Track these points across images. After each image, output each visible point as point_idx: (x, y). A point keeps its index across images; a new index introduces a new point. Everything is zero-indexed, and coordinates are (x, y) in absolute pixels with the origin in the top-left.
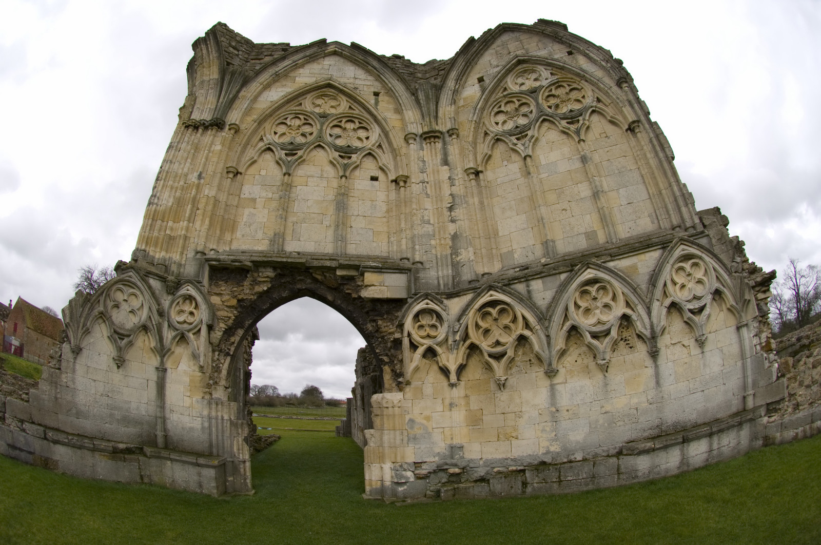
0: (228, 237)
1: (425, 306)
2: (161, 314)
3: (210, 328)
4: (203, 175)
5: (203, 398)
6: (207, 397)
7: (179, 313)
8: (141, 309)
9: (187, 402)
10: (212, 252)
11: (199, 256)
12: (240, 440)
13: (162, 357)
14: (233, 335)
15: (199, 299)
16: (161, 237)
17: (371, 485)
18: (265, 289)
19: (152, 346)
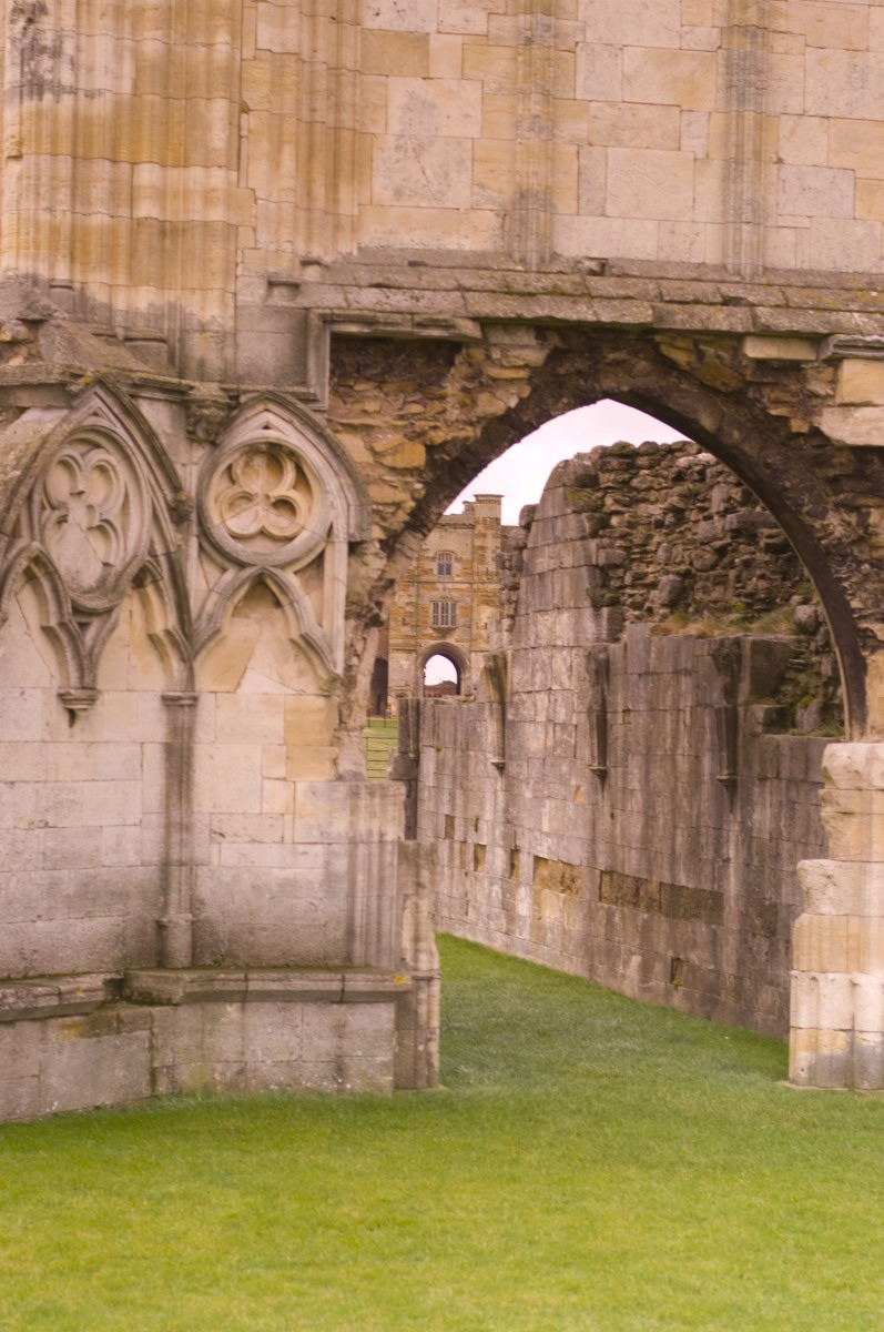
3: (355, 548)
7: (231, 505)
8: (122, 518)
9: (278, 796)
10: (313, 271)
11: (280, 298)
13: (188, 660)
15: (314, 455)
16: (124, 225)
17: (814, 1046)
18: (513, 403)
19: (159, 628)
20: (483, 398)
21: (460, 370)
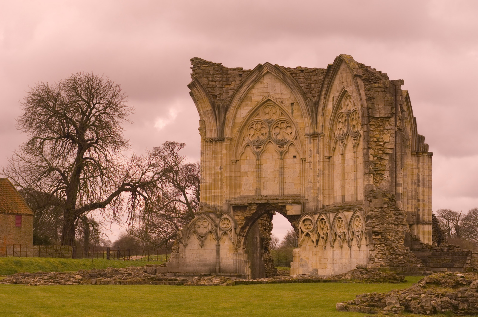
0: (238, 191)
1: (306, 218)
2: (216, 226)
3: (235, 229)
4: (222, 167)
5: (234, 253)
6: (236, 253)
7: (223, 225)
8: (208, 227)
9: (228, 255)
10: (233, 199)
11: (227, 202)
12: (247, 267)
13: (218, 241)
14: (245, 229)
15: (230, 219)
16: (211, 196)
18: (254, 212)
19: (214, 238)
20: (251, 211)
21: (248, 208)
